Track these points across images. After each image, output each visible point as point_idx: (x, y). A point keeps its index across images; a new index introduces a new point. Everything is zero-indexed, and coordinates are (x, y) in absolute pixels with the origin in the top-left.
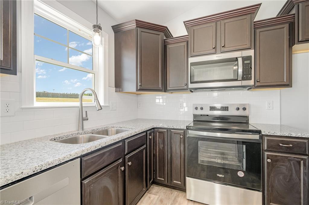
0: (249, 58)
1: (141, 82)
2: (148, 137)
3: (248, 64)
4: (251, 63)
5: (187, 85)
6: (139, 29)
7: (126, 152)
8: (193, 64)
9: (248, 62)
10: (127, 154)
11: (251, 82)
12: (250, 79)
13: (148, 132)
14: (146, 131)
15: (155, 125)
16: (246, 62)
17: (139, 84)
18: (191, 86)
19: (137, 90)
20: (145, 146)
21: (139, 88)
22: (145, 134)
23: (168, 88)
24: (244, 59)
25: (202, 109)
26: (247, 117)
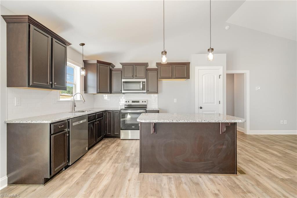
0: (144, 82)
1: (99, 89)
2: (104, 114)
3: (144, 84)
4: (145, 84)
5: (121, 91)
6: (98, 64)
7: (97, 118)
8: (124, 82)
9: (144, 83)
10: (97, 119)
11: (145, 91)
12: (145, 90)
13: (104, 112)
14: (103, 111)
15: (107, 109)
16: (143, 83)
17: (98, 90)
18: (123, 91)
19: (97, 93)
20: (102, 118)
21: (98, 92)
22: (102, 112)
23: (112, 92)
24: (143, 82)
25: (129, 102)
26: (146, 105)
